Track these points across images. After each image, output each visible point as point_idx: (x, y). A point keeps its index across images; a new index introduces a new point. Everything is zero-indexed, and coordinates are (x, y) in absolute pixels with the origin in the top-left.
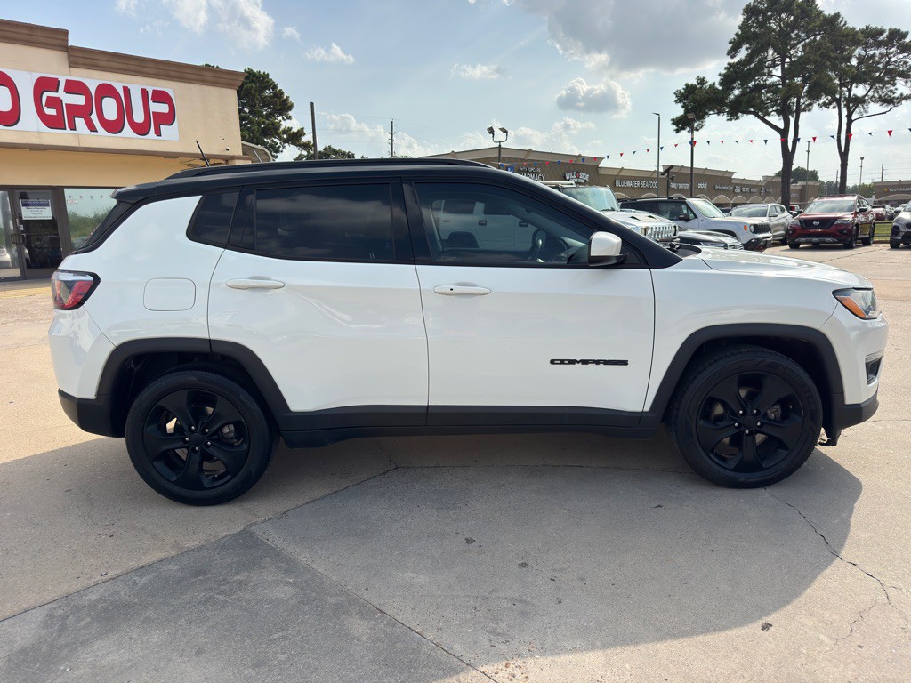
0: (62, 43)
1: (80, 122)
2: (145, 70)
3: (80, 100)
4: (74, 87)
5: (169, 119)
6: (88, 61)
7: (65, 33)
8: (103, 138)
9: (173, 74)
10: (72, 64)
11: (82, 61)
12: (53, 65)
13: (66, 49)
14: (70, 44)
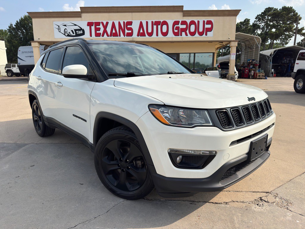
0: (181, 10)
1: (183, 33)
2: (205, 14)
3: (184, 26)
4: (184, 23)
5: (210, 30)
6: (188, 14)
7: (183, 6)
8: (190, 38)
9: (214, 14)
10: (184, 16)
11: (186, 14)
12: (178, 17)
13: (183, 11)
14: (184, 10)
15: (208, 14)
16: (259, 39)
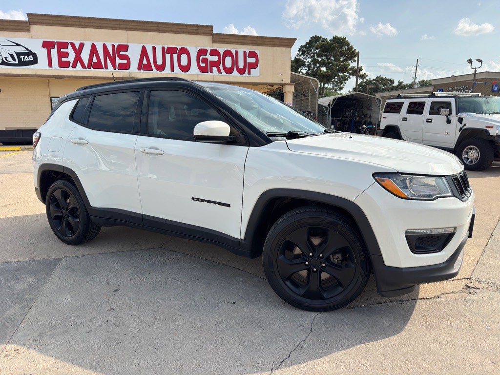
0: (210, 32)
1: (215, 69)
2: (247, 42)
3: (215, 59)
4: (214, 53)
5: (254, 66)
6: (221, 40)
7: (212, 27)
8: (224, 76)
9: (259, 42)
10: (214, 42)
11: (218, 40)
12: (205, 42)
13: (212, 34)
14: (214, 32)
15: (250, 42)
16: (317, 82)
